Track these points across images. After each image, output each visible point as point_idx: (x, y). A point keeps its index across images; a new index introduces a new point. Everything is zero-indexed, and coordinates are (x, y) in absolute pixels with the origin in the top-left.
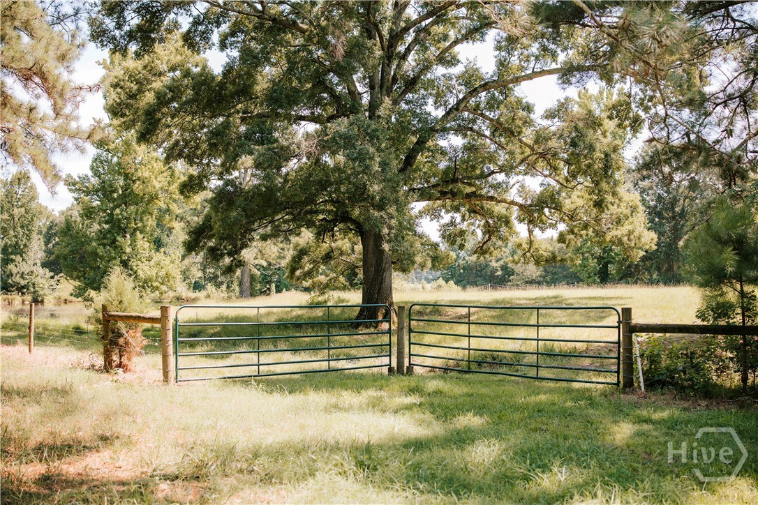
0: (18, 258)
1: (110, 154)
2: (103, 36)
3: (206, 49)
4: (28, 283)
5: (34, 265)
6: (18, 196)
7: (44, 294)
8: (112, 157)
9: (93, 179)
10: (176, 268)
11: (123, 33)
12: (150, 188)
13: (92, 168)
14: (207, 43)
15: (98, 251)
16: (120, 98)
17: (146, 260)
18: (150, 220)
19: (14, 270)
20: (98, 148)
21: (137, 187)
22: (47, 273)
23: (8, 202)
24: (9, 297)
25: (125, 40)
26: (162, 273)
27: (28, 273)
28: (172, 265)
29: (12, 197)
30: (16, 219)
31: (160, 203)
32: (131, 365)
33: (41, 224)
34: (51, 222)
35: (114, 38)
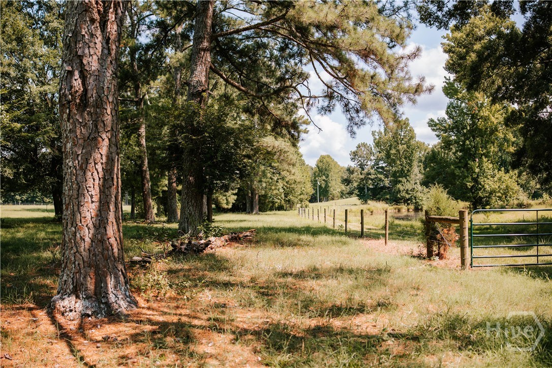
0: (404, 180)
1: (460, 102)
2: (430, 17)
3: (510, 14)
4: (411, 196)
5: (415, 184)
6: (402, 137)
7: (423, 204)
8: (461, 103)
9: (449, 121)
10: (514, 182)
11: (444, 13)
12: (489, 123)
13: (447, 113)
14: (510, 10)
15: (456, 172)
16: (452, 60)
17: (491, 177)
18: (492, 147)
19: (402, 188)
20: (450, 98)
21: (481, 124)
22: (425, 189)
23: (395, 141)
24: (399, 207)
25: (446, 17)
26: (503, 186)
27: (411, 190)
28: (510, 180)
29: (397, 138)
30: (401, 153)
31: (499, 134)
32: (447, 254)
33: (421, 155)
34: (427, 153)
35: (438, 17)
